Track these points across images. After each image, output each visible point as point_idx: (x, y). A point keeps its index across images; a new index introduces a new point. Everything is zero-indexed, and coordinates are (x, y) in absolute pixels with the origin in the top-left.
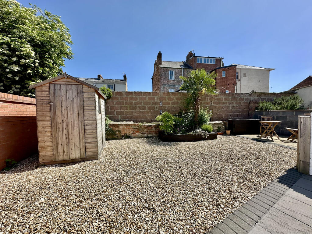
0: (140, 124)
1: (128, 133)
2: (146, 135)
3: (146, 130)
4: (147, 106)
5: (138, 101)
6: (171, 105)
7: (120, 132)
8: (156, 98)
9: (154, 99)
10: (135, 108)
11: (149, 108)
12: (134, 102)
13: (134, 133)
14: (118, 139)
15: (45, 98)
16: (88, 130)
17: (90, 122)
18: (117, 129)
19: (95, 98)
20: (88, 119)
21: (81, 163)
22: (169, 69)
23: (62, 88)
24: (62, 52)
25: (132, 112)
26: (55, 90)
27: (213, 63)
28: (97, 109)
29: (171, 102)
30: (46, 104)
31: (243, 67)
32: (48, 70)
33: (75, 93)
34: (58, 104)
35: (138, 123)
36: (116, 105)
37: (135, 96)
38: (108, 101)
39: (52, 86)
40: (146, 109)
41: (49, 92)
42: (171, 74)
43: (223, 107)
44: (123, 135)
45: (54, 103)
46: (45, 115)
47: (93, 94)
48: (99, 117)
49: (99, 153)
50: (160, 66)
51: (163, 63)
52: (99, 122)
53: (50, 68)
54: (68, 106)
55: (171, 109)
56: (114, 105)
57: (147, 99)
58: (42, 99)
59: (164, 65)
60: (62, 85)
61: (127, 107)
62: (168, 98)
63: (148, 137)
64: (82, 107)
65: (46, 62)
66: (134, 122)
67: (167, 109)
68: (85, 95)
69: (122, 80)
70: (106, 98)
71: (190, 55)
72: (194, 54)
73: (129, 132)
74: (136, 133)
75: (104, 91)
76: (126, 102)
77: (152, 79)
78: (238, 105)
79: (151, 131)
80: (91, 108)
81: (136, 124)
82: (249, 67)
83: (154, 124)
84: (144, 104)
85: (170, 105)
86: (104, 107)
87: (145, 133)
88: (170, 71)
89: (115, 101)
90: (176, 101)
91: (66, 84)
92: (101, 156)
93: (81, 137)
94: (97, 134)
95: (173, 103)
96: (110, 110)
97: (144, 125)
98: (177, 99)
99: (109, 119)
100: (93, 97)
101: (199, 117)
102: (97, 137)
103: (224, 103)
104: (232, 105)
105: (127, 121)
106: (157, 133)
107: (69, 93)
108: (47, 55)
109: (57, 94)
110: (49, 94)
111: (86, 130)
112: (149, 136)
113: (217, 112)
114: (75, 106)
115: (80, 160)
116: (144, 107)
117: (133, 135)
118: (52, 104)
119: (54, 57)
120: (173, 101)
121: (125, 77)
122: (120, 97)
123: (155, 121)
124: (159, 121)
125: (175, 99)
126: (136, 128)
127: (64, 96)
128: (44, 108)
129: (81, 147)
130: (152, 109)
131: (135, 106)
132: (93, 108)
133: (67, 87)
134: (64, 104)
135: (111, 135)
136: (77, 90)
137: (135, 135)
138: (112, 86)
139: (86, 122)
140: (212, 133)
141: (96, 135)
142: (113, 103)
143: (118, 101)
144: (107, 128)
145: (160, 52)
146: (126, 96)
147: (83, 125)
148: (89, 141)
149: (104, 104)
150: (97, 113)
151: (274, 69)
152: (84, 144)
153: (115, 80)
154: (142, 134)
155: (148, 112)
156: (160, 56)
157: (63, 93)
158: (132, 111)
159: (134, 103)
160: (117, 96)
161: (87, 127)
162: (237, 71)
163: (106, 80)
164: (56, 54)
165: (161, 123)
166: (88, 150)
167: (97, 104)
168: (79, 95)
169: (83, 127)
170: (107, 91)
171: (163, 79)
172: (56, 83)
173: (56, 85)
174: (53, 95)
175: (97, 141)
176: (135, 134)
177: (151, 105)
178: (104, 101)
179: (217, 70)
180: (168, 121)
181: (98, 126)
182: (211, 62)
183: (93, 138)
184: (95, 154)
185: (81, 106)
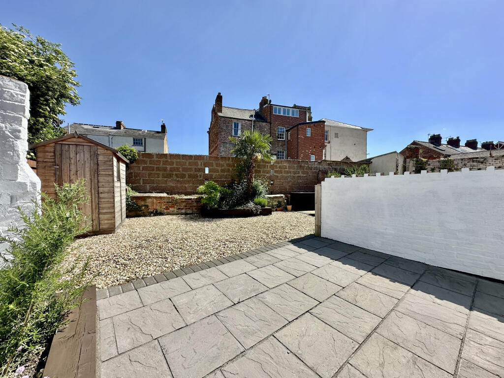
0: (177, 196)
1: (158, 208)
2: (183, 211)
3: (184, 204)
4: (187, 174)
5: (175, 166)
6: (220, 173)
7: (147, 206)
8: (200, 164)
9: (196, 164)
10: (170, 176)
11: (190, 176)
12: (169, 167)
13: (167, 208)
14: (145, 216)
15: (48, 160)
16: (103, 198)
17: (106, 189)
18: (143, 203)
19: (113, 161)
20: (103, 185)
21: (93, 237)
22: (232, 120)
23: (71, 149)
24: (62, 96)
25: (166, 181)
26: (62, 151)
27: (295, 116)
28: (115, 174)
29: (220, 169)
30: (50, 167)
31: (335, 124)
32: (42, 120)
33: (87, 155)
34: (65, 167)
35: (173, 196)
36: (143, 172)
37: (170, 159)
38: (132, 165)
39: (58, 147)
40: (185, 177)
41: (54, 153)
42: (235, 127)
43: (286, 178)
44: (152, 211)
45: (60, 166)
46: (48, 180)
47: (111, 157)
48: (117, 184)
49: (116, 227)
50: (220, 114)
51: (223, 109)
52: (117, 190)
53: (45, 117)
54: (78, 170)
55: (220, 178)
56: (140, 171)
57: (187, 164)
58: (44, 161)
59: (225, 113)
60: (71, 146)
61: (158, 175)
62: (216, 164)
63: (186, 214)
64: (96, 173)
65: (41, 110)
66: (168, 194)
67: (215, 178)
68: (101, 158)
69: (158, 132)
70: (128, 161)
71: (264, 101)
72: (270, 101)
73: (161, 207)
74: (171, 209)
75: (125, 151)
76: (157, 168)
77: (209, 132)
78: (305, 175)
79: (190, 206)
80: (107, 173)
81: (170, 196)
82: (342, 125)
83: (196, 197)
84: (183, 171)
85: (218, 172)
86: (125, 173)
87: (182, 209)
88: (235, 124)
89: (141, 166)
90: (227, 168)
91: (76, 145)
92: (119, 231)
93: (94, 207)
94: (114, 203)
95: (223, 171)
96: (133, 178)
97: (181, 198)
98: (229, 165)
99: (132, 189)
100: (110, 161)
101: (253, 188)
102: (114, 206)
103: (288, 172)
104: (298, 175)
105: (158, 193)
106: (199, 209)
107: (80, 156)
108: (41, 100)
109: (64, 156)
110: (55, 156)
111: (100, 198)
112: (188, 212)
113: (278, 183)
114: (87, 170)
115: (92, 233)
116: (183, 174)
117: (165, 211)
118: (58, 167)
119: (51, 104)
120: (223, 168)
121: (163, 127)
122: (149, 160)
123: (197, 193)
124: (202, 193)
125: (225, 165)
126: (171, 202)
127: (74, 158)
128: (46, 171)
129: (94, 218)
130: (194, 178)
131: (170, 173)
132: (111, 173)
133: (78, 149)
134: (73, 167)
135: (134, 210)
136: (90, 152)
137: (168, 211)
138: (142, 141)
139: (101, 190)
140: (266, 207)
141: (113, 205)
142: (137, 169)
143: (146, 165)
144: (128, 202)
145: (220, 93)
146: (157, 159)
147: (96, 192)
148: (105, 211)
149: (125, 169)
150: (115, 179)
151: (372, 130)
152: (97, 215)
153: (146, 131)
154: (178, 209)
155: (189, 182)
156: (219, 98)
157: (72, 155)
158: (165, 179)
159: (168, 169)
160: (144, 159)
161: (102, 196)
162: (326, 129)
163: (130, 131)
164: (55, 99)
165: (204, 196)
166: (102, 222)
167: (115, 169)
168: (92, 157)
169: (97, 195)
170: (131, 151)
171: (223, 134)
172: (64, 143)
173: (64, 145)
174: (58, 157)
175: (114, 212)
176: (169, 209)
177: (192, 173)
178: (125, 166)
179: (300, 126)
180: (211, 192)
181: (116, 195)
182: (293, 114)
183: (109, 208)
184: (112, 226)
185: (95, 171)
